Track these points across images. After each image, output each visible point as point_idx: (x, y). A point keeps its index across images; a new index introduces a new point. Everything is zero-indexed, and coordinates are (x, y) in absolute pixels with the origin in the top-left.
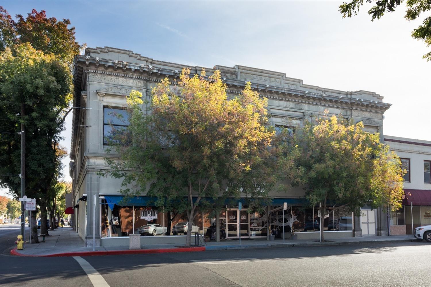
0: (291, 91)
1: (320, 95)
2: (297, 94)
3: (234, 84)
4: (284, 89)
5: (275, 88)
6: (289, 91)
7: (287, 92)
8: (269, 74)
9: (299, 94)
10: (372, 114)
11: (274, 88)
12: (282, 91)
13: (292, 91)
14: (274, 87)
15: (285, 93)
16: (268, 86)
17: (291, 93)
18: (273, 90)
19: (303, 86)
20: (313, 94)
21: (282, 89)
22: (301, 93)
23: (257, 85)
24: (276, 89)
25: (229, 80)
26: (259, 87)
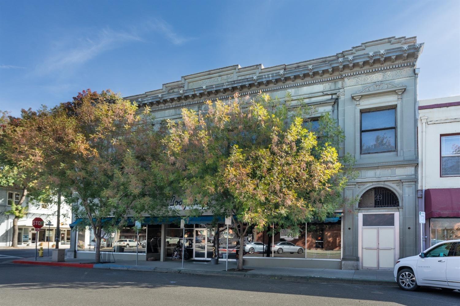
0: (234, 83)
1: (276, 76)
2: (244, 84)
3: (171, 97)
4: (225, 84)
5: (214, 86)
6: (232, 84)
7: (230, 86)
8: (219, 73)
9: (247, 83)
10: (389, 73)
11: (213, 88)
12: (224, 87)
13: (237, 83)
14: (212, 85)
15: (228, 88)
16: (204, 87)
17: (235, 85)
18: (213, 90)
19: (263, 71)
20: (265, 78)
21: (223, 85)
22: (248, 81)
23: (193, 90)
24: (216, 87)
25: (165, 96)
26: (196, 93)
